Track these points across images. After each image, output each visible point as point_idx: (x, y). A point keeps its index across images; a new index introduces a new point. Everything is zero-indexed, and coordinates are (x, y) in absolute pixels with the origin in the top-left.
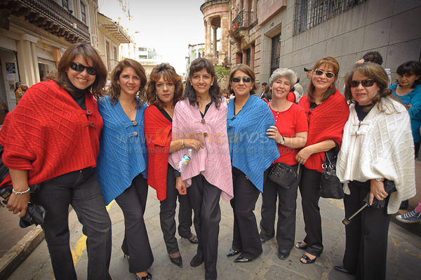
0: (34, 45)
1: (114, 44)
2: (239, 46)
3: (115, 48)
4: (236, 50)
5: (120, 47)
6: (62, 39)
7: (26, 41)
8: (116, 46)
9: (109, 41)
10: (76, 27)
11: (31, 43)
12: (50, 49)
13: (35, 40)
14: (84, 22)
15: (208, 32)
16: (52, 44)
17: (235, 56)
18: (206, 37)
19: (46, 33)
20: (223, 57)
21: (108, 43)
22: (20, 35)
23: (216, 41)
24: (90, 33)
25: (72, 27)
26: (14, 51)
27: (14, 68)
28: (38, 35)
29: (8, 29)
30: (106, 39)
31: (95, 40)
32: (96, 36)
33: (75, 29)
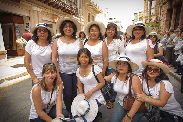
0: (39, 13)
1: (93, 15)
2: (170, 4)
3: (93, 17)
4: (167, 8)
5: (96, 16)
6: (60, 10)
7: (34, 10)
8: (94, 15)
9: (90, 13)
10: (66, 3)
11: (38, 12)
12: (51, 16)
13: (40, 10)
14: (75, 3)
15: (146, 4)
16: (52, 13)
17: (166, 12)
18: (145, 7)
19: (49, 7)
20: (155, 17)
21: (89, 14)
22: (31, 7)
23: (151, 9)
24: (78, 7)
25: (64, 4)
26: (28, 17)
27: (29, 26)
28: (42, 7)
29: (20, 3)
30: (88, 12)
31: (81, 12)
32: (82, 10)
33: (65, 4)
